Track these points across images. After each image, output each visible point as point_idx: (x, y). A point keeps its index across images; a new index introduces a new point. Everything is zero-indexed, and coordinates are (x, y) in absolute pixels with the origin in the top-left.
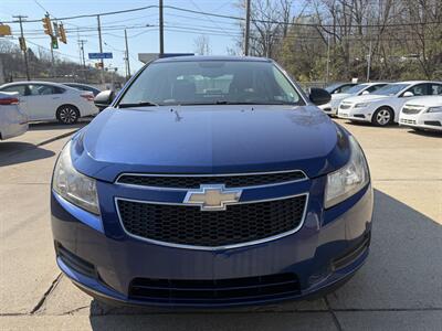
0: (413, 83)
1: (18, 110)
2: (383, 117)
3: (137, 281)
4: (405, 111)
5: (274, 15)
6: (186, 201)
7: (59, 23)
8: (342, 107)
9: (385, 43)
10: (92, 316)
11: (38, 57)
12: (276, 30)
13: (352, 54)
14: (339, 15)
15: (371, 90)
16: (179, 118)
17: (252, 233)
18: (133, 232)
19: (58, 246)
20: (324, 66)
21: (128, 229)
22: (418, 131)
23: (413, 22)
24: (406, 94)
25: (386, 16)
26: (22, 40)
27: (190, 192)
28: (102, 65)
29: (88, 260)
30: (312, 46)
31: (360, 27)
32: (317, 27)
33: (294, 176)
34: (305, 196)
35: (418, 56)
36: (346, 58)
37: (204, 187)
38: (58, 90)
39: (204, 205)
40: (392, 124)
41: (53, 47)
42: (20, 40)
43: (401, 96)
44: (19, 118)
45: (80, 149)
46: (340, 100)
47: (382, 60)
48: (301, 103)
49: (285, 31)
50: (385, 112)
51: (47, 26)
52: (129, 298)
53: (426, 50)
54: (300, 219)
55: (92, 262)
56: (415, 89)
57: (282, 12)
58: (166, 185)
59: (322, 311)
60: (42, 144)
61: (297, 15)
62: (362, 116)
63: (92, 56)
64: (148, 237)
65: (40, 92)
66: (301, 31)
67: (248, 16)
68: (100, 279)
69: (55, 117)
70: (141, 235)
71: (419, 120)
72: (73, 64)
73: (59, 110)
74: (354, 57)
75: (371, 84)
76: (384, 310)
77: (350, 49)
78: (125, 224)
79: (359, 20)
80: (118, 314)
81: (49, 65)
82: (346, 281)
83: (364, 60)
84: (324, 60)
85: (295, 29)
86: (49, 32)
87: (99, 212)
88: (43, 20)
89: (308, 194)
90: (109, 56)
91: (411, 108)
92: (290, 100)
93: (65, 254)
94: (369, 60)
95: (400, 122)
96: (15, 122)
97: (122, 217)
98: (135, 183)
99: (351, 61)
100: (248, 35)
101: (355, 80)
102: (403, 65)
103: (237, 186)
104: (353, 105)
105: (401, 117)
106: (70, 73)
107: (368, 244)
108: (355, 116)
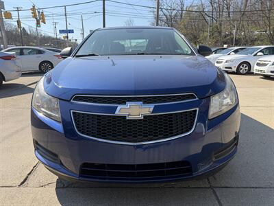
0: (263, 47)
1: (15, 63)
2: (243, 69)
3: (85, 165)
4: (258, 64)
5: (174, 6)
6: (117, 113)
7: (41, 11)
8: (217, 62)
9: (245, 23)
10: (57, 188)
11: (29, 33)
12: (176, 15)
13: (223, 30)
14: (215, 5)
15: (236, 51)
16: (114, 64)
17: (160, 134)
18: (83, 133)
19: (36, 143)
20: (205, 38)
21: (79, 131)
22: (267, 77)
23: (263, 9)
24: (258, 54)
25: (246, 5)
26: (19, 22)
27: (119, 107)
28: (67, 37)
29: (54, 151)
30: (198, 25)
31: (229, 13)
32: (201, 13)
33: (189, 97)
34: (196, 111)
35: (266, 31)
36: (220, 33)
37: (129, 104)
38: (40, 52)
39: (129, 115)
40: (249, 73)
41: (37, 26)
42: (18, 22)
43: (256, 55)
44: (16, 68)
45: (49, 81)
46: (216, 58)
47: (243, 33)
48: (192, 54)
49: (181, 16)
50: (245, 65)
51: (34, 13)
52: (80, 176)
53: (271, 27)
54: (192, 126)
55: (56, 153)
56: (264, 51)
57: (180, 4)
58: (104, 103)
59: (206, 188)
60: (30, 85)
61: (189, 6)
62: (231, 68)
63: (61, 32)
64: (92, 136)
65: (29, 53)
66: (191, 15)
67: (158, 6)
68: (62, 164)
69: (38, 69)
70: (87, 135)
71: (267, 70)
72: (50, 37)
73: (41, 64)
74: (225, 32)
75: (236, 48)
76: (247, 188)
77: (223, 26)
78: (78, 128)
79: (228, 8)
80: (74, 187)
81: (35, 38)
82: (223, 168)
83: (231, 34)
84: (206, 34)
85: (188, 14)
86: (35, 17)
87: (61, 120)
88: (31, 9)
89: (198, 109)
90: (72, 31)
91: (262, 62)
92: (185, 53)
93: (40, 148)
94: (234, 34)
95: (255, 72)
96: (14, 71)
97: (76, 123)
98: (84, 101)
99: (223, 34)
100: (157, 18)
101: (225, 46)
102: (256, 37)
103: (151, 103)
104: (224, 61)
105: (255, 68)
106: (48, 42)
107: (236, 144)
108: (226, 68)
